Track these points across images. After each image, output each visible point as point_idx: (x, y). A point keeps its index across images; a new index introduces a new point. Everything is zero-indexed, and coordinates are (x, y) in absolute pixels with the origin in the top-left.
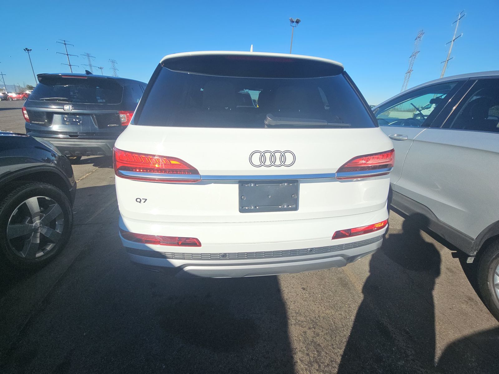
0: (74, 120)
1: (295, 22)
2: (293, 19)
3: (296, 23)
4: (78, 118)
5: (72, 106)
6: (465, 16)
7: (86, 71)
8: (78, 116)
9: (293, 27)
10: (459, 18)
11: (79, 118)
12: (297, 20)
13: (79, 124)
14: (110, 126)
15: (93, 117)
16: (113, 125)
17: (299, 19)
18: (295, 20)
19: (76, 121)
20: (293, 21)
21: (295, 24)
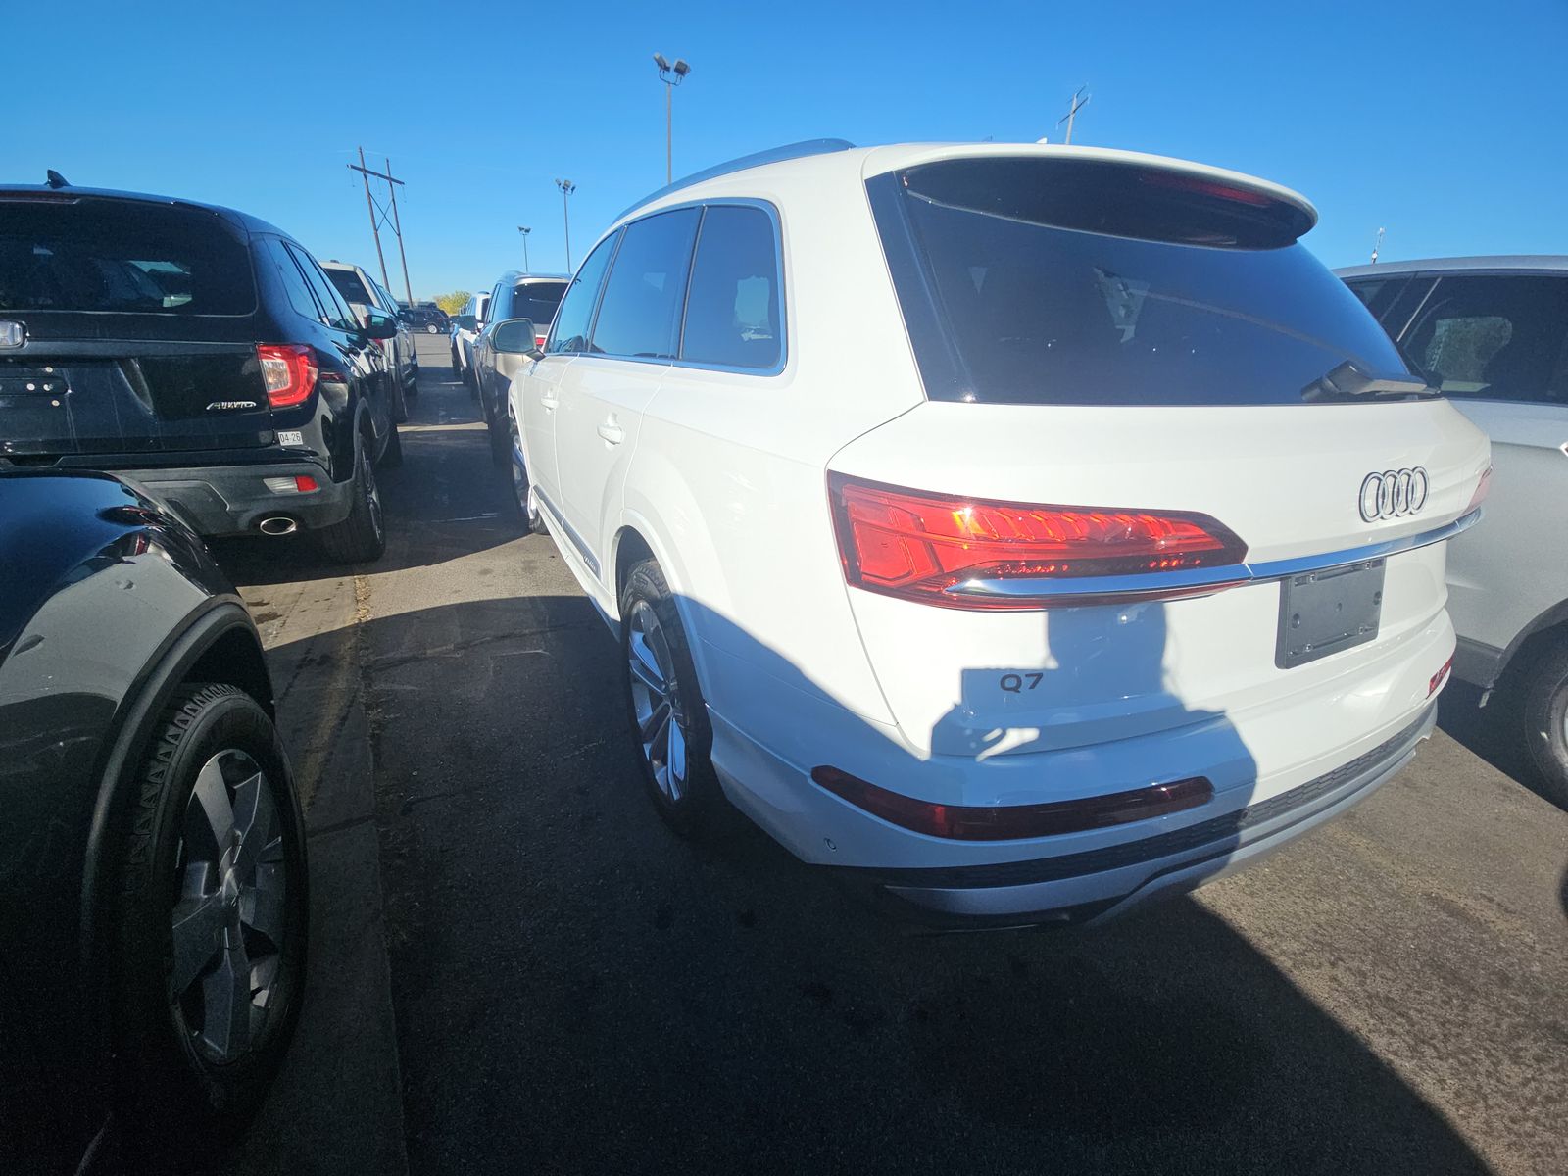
0: (31, 387)
1: (672, 69)
2: (664, 58)
3: (675, 74)
4: (49, 378)
5: (24, 330)
6: (1088, 102)
7: (51, 173)
8: (49, 370)
9: (669, 83)
10: (1074, 107)
11: (57, 378)
12: (680, 63)
13: (55, 403)
14: (214, 409)
15: (130, 371)
16: (230, 404)
17: (684, 62)
18: (673, 65)
19: (39, 392)
20: (668, 65)
21: (672, 75)
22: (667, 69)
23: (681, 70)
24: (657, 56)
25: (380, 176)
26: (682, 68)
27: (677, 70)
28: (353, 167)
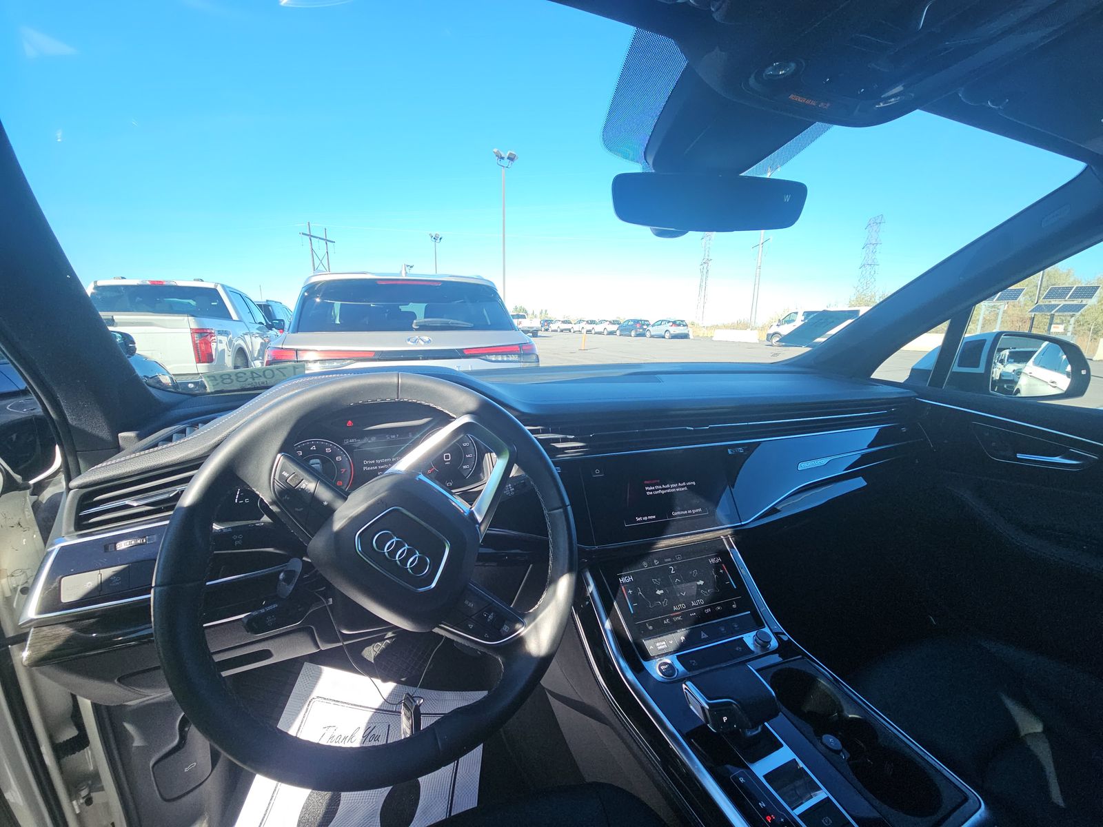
22: (503, 158)
23: (511, 158)
24: (495, 150)
25: (320, 238)
26: (512, 157)
27: (508, 158)
28: (303, 234)
